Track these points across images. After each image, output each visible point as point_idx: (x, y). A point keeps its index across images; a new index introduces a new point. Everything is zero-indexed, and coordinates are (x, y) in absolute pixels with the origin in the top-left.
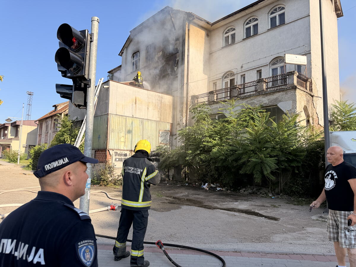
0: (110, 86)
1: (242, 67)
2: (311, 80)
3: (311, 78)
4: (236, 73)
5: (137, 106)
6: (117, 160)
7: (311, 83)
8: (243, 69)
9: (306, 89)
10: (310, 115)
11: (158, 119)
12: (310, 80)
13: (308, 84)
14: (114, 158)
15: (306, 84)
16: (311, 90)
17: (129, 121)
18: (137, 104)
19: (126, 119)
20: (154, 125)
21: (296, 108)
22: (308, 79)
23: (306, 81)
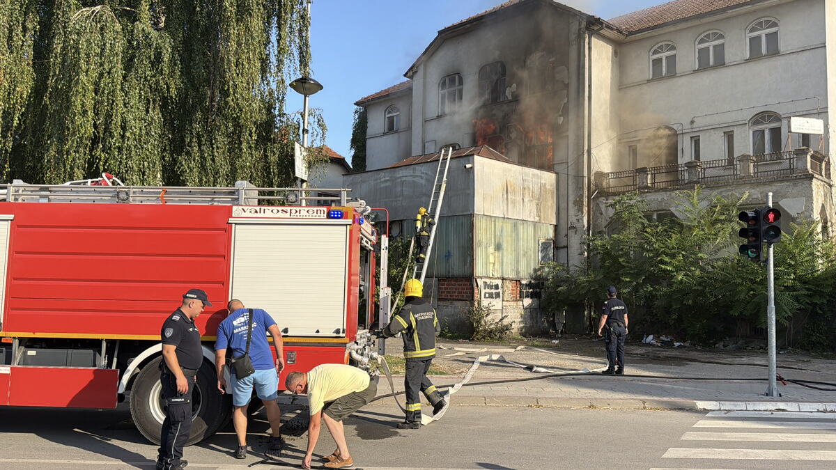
0: (475, 165)
1: (692, 122)
2: (829, 159)
3: (827, 155)
4: (681, 132)
5: (509, 197)
6: (487, 295)
7: (828, 164)
8: (695, 125)
9: (821, 175)
10: (829, 218)
11: (537, 219)
12: (826, 159)
13: (824, 164)
14: (483, 292)
15: (820, 166)
16: (828, 175)
17: (499, 224)
18: (509, 194)
19: (495, 221)
20: (531, 229)
21: (812, 210)
22: (824, 157)
23: (821, 161)
